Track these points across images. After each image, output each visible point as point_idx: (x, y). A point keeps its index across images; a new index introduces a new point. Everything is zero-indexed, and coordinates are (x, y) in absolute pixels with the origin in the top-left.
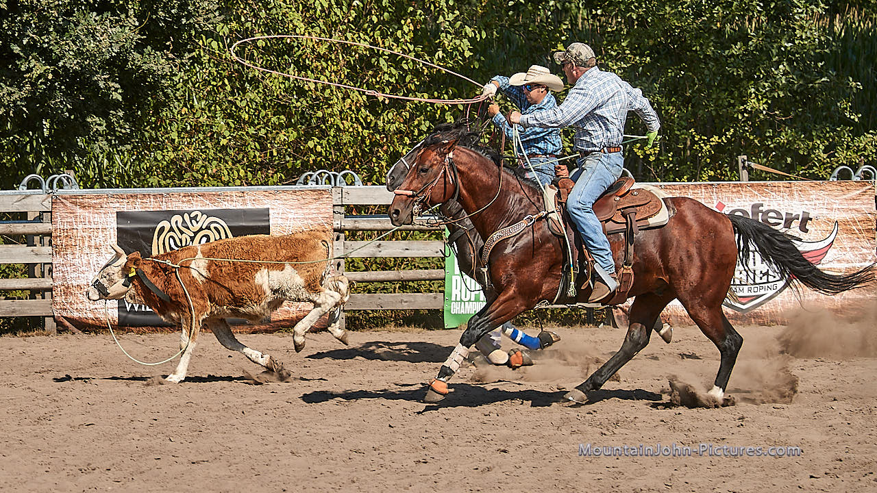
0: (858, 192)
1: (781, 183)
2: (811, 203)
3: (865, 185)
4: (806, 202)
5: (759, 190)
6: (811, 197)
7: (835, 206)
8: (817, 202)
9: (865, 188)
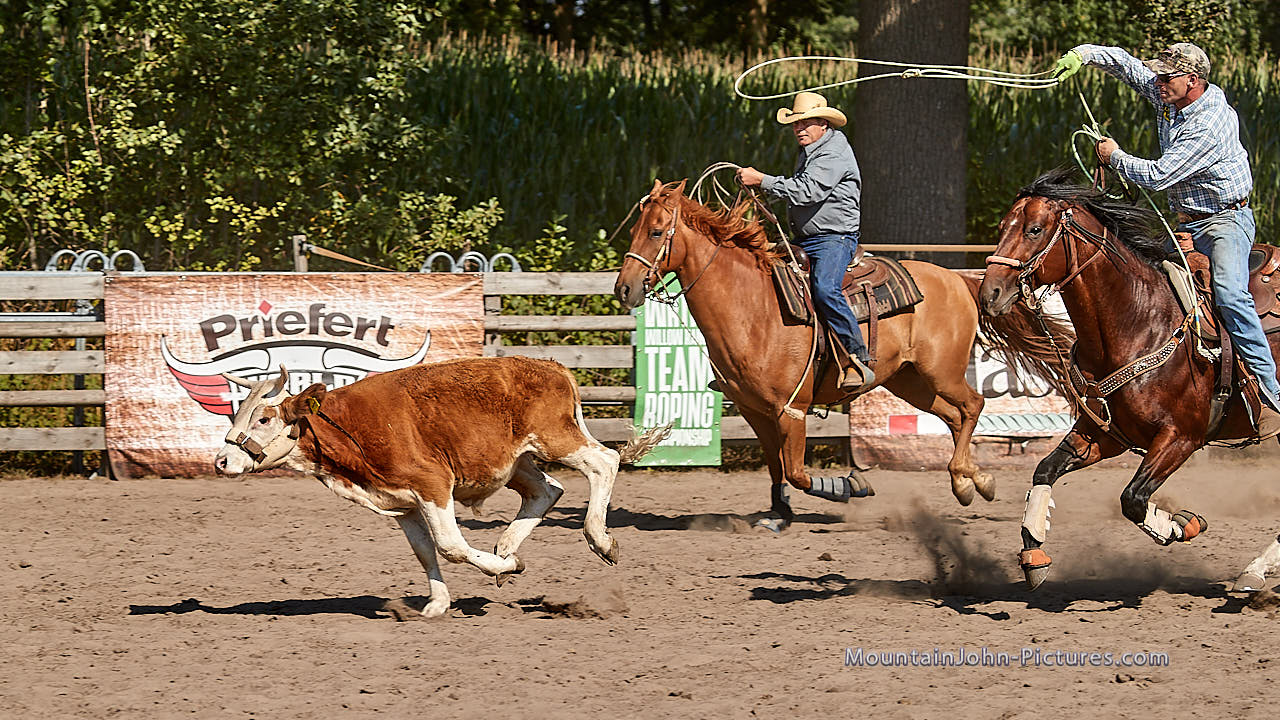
0: (461, 289)
1: (352, 275)
2: (393, 303)
3: (469, 280)
4: (386, 303)
5: (320, 285)
6: (394, 295)
7: (426, 309)
8: (402, 302)
9: (469, 284)
